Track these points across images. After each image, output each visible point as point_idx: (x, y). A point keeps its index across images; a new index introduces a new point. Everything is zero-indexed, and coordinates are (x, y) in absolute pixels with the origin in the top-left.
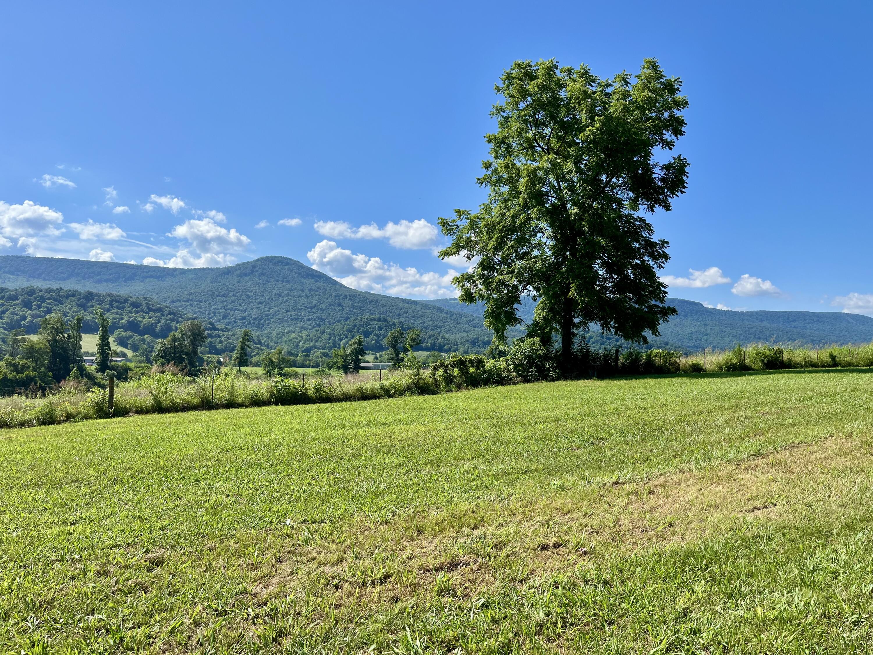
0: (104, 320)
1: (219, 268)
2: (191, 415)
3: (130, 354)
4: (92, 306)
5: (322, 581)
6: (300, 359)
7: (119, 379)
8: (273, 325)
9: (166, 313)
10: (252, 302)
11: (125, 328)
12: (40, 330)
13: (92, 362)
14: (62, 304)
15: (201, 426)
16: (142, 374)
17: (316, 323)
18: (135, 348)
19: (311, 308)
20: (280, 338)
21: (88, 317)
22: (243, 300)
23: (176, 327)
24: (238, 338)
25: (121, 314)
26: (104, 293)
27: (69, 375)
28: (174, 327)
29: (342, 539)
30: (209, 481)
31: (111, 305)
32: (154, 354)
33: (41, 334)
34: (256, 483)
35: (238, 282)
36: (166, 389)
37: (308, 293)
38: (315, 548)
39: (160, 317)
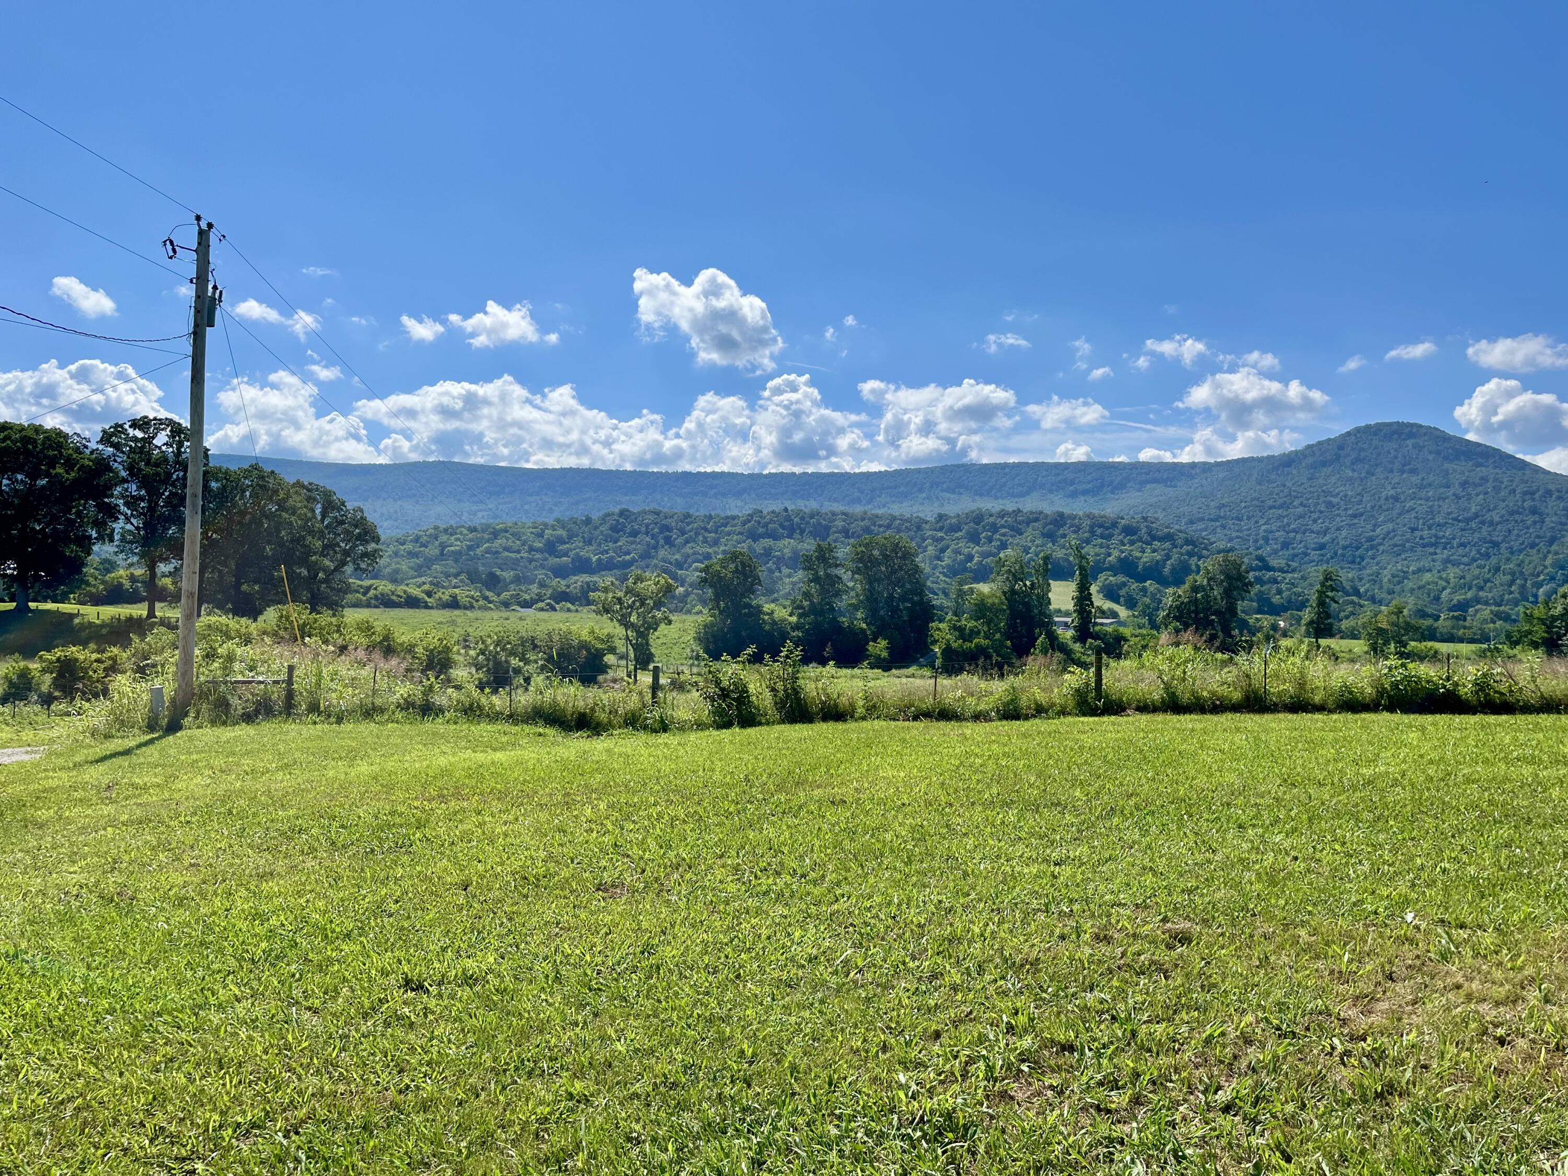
0: (1083, 557)
1: (1273, 456)
2: (1226, 720)
3: (1123, 612)
4: (1064, 536)
5: (1473, 1025)
6: (1443, 624)
7: (1108, 654)
8: (1384, 558)
9: (1179, 542)
10: (1339, 515)
11: (1113, 570)
12: (992, 576)
13: (1066, 625)
14: (1021, 534)
15: (1246, 739)
16: (1145, 647)
17: (1478, 552)
18: (1131, 604)
19: (1468, 521)
20: (1399, 583)
21: (1059, 554)
22: (1321, 512)
23: (1198, 566)
24: (1311, 585)
25: (1108, 547)
26: (1081, 513)
27: (1034, 646)
28: (1194, 567)
29: (1519, 962)
30: (1261, 830)
31: (1092, 532)
32: (1162, 614)
33: (993, 581)
34: (1348, 844)
35: (1310, 479)
36: (1185, 673)
37: (1459, 491)
38: (1461, 969)
39: (1170, 550)
